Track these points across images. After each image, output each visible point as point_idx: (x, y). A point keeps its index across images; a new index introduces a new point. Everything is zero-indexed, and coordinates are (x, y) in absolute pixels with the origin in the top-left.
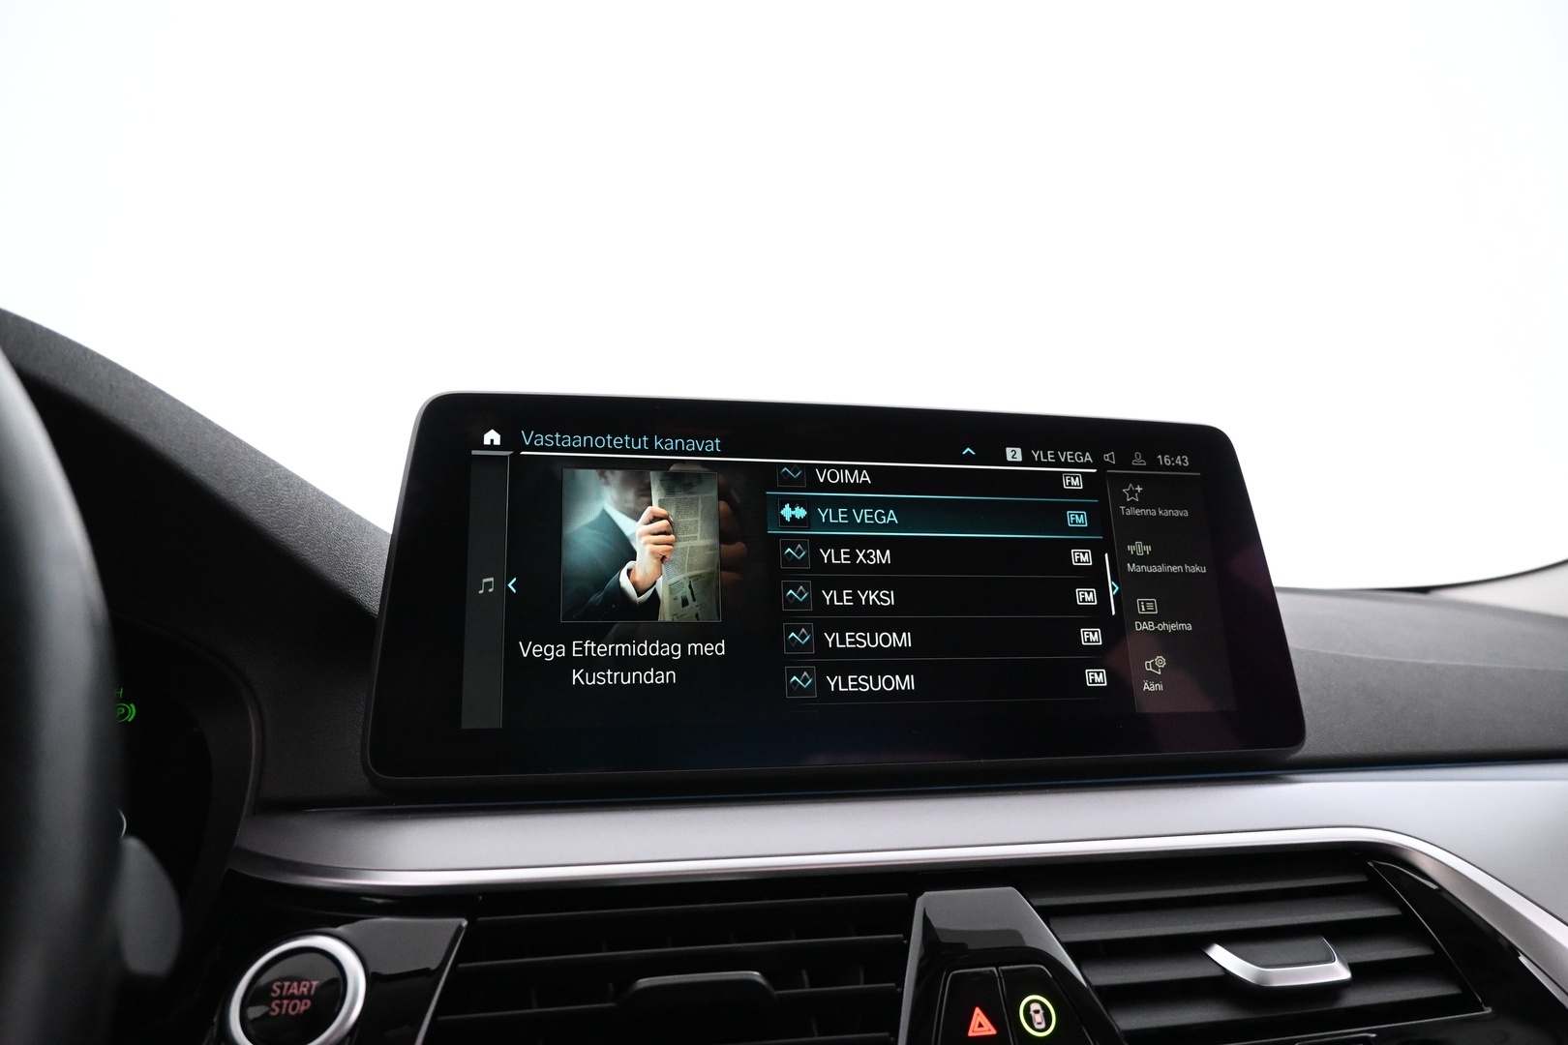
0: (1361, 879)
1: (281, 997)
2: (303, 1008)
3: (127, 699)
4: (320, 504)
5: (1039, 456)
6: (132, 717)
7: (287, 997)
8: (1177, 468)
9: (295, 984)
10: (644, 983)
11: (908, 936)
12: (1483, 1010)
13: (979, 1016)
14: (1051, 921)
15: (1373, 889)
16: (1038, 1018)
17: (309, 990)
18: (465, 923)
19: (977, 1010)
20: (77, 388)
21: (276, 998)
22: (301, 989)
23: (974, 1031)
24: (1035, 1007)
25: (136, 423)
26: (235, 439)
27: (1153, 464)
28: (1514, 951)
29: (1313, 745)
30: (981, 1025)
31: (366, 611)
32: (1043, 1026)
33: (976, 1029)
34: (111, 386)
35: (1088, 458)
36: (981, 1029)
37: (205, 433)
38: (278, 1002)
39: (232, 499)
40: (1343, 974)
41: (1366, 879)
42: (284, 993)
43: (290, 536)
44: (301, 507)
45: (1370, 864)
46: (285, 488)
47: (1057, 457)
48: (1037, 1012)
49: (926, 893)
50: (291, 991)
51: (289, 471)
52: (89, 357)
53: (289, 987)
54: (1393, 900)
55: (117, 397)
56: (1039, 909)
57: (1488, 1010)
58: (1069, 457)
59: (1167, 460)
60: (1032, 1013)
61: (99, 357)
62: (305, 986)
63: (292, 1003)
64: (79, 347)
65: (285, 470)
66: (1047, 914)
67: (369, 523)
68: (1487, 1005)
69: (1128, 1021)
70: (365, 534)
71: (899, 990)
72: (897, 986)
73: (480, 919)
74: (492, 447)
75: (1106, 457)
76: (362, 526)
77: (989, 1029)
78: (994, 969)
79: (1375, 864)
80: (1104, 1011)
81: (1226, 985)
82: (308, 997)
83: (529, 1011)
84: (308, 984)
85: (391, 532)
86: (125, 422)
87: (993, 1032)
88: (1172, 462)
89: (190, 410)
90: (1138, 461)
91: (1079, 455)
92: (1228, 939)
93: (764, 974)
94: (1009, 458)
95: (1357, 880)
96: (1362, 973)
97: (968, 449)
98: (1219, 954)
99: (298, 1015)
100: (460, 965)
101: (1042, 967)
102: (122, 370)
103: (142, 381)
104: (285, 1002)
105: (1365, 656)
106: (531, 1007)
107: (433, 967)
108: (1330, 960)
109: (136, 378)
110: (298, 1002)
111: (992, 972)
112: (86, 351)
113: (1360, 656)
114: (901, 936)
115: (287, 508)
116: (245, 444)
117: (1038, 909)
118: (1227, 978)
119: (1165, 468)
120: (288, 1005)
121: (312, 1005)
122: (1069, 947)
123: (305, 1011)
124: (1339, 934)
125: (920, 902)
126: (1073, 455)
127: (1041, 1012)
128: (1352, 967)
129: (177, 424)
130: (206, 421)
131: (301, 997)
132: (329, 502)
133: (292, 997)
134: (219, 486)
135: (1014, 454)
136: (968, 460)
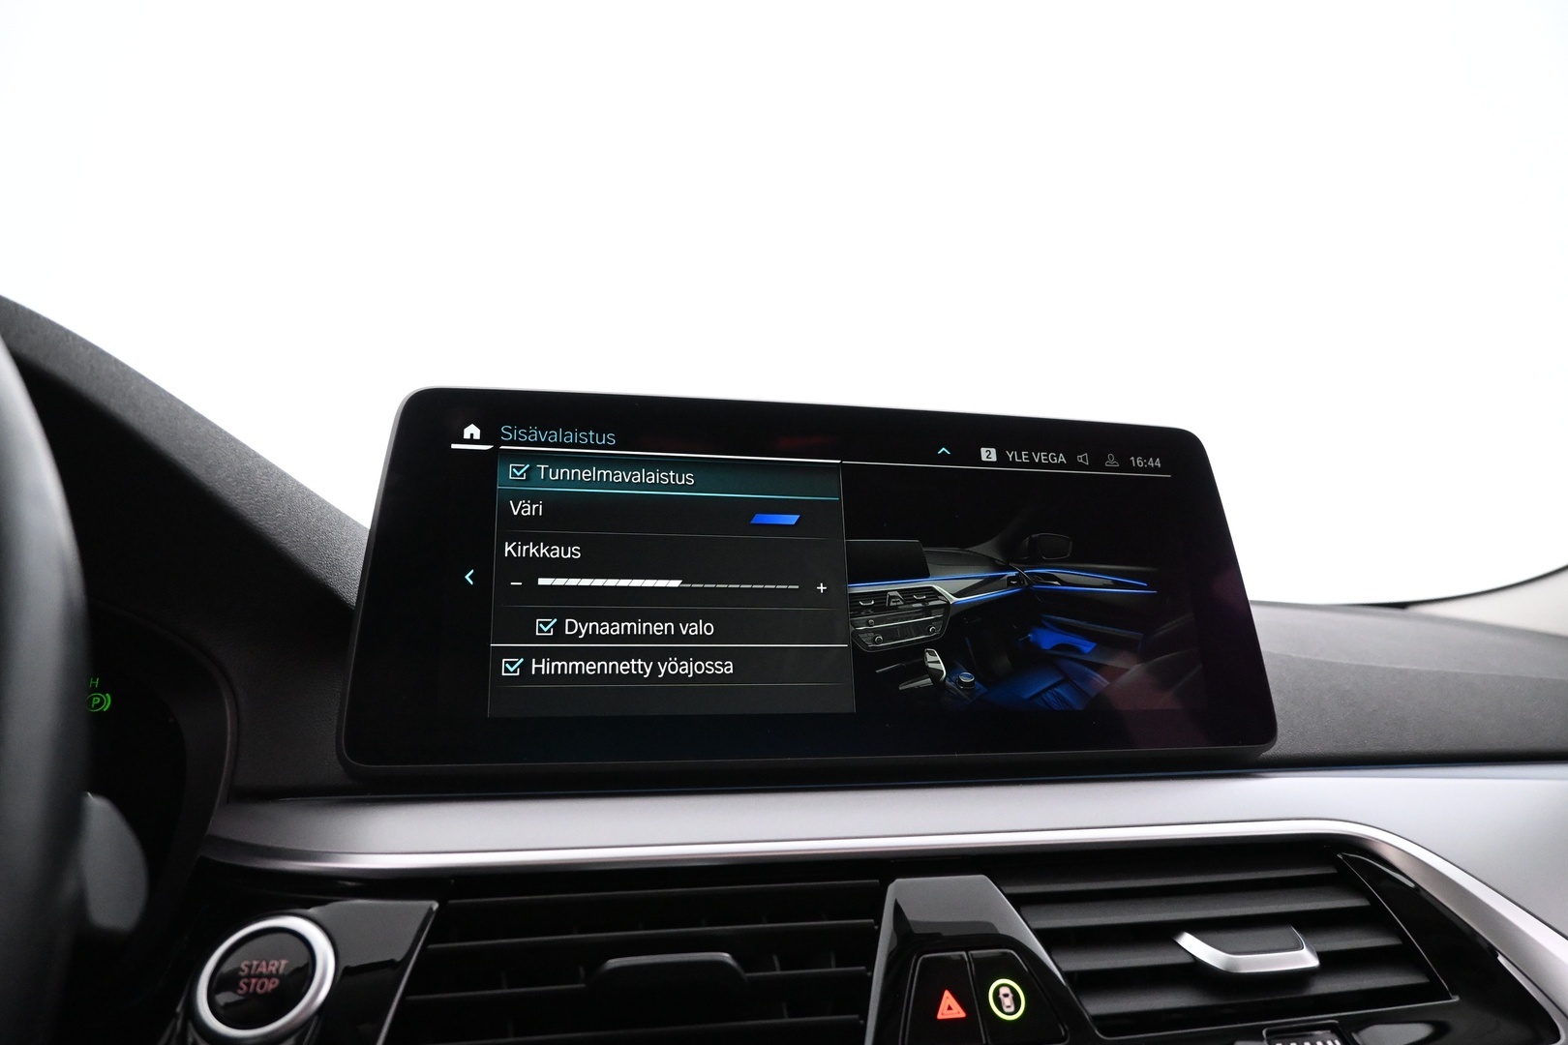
0: (1331, 870)
1: (249, 976)
2: (271, 986)
3: (102, 689)
4: (300, 495)
5: (1013, 456)
6: (107, 707)
7: (255, 976)
8: (1149, 470)
9: (264, 963)
10: (614, 963)
11: (879, 922)
12: (1450, 999)
13: (948, 999)
14: (1022, 909)
15: (1341, 881)
16: (1007, 1002)
17: (277, 970)
18: (435, 906)
19: (947, 994)
20: (58, 368)
21: (244, 977)
22: (270, 968)
23: (943, 1014)
24: (1004, 990)
25: (117, 405)
26: (215, 427)
27: (1126, 466)
28: (1493, 952)
29: (1284, 743)
30: (950, 1008)
31: (343, 601)
32: (1012, 1009)
33: (946, 1011)
34: (92, 367)
35: (1062, 458)
36: (950, 1011)
37: (185, 418)
38: (246, 980)
39: (211, 484)
40: (1313, 962)
41: (1335, 871)
42: (252, 972)
43: (269, 523)
44: (279, 498)
45: (1340, 856)
46: (264, 477)
47: (1031, 458)
48: (1006, 995)
49: (898, 881)
50: (259, 970)
51: (268, 462)
52: (70, 338)
53: (258, 966)
54: (1362, 891)
55: (98, 377)
56: (1011, 897)
57: (1456, 999)
58: (1043, 458)
59: (1139, 462)
60: (1001, 996)
61: (81, 339)
62: (273, 965)
63: (261, 981)
64: (61, 328)
65: (265, 460)
66: (1018, 901)
67: (349, 518)
68: (1454, 994)
69: (1097, 1006)
70: (345, 528)
71: (869, 974)
72: (868, 970)
73: (451, 902)
74: (472, 441)
75: (1080, 458)
76: (342, 520)
77: (958, 1012)
78: (964, 953)
79: (1343, 856)
80: (1074, 997)
81: (1196, 972)
82: (277, 975)
83: (500, 991)
84: (276, 963)
85: (369, 527)
86: (105, 403)
87: (962, 1014)
88: (1145, 463)
89: (171, 396)
90: (1111, 462)
91: (1052, 456)
92: (1198, 928)
93: (734, 956)
94: (984, 458)
95: (1325, 872)
96: (1330, 962)
97: (943, 449)
98: (1189, 942)
99: (266, 994)
100: (430, 946)
101: (1012, 952)
102: (103, 353)
103: (123, 365)
104: (254, 981)
105: (1338, 661)
106: (500, 988)
107: (398, 958)
108: (1299, 947)
109: (116, 362)
110: (266, 981)
111: (962, 956)
112: (68, 333)
113: (1334, 660)
114: (872, 921)
115: (267, 496)
116: (226, 433)
117: (1009, 897)
118: (1197, 966)
119: (1137, 469)
120: (256, 985)
121: (280, 984)
122: (1039, 933)
123: (273, 990)
124: (1308, 924)
125: (891, 888)
126: (1047, 456)
127: (1011, 995)
128: (1321, 955)
129: (157, 408)
130: (187, 408)
131: (270, 976)
132: (310, 495)
133: (260, 976)
134: (198, 470)
135: (989, 454)
136: (943, 459)
